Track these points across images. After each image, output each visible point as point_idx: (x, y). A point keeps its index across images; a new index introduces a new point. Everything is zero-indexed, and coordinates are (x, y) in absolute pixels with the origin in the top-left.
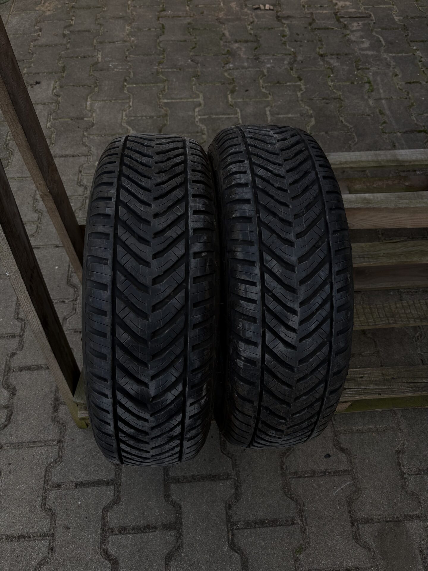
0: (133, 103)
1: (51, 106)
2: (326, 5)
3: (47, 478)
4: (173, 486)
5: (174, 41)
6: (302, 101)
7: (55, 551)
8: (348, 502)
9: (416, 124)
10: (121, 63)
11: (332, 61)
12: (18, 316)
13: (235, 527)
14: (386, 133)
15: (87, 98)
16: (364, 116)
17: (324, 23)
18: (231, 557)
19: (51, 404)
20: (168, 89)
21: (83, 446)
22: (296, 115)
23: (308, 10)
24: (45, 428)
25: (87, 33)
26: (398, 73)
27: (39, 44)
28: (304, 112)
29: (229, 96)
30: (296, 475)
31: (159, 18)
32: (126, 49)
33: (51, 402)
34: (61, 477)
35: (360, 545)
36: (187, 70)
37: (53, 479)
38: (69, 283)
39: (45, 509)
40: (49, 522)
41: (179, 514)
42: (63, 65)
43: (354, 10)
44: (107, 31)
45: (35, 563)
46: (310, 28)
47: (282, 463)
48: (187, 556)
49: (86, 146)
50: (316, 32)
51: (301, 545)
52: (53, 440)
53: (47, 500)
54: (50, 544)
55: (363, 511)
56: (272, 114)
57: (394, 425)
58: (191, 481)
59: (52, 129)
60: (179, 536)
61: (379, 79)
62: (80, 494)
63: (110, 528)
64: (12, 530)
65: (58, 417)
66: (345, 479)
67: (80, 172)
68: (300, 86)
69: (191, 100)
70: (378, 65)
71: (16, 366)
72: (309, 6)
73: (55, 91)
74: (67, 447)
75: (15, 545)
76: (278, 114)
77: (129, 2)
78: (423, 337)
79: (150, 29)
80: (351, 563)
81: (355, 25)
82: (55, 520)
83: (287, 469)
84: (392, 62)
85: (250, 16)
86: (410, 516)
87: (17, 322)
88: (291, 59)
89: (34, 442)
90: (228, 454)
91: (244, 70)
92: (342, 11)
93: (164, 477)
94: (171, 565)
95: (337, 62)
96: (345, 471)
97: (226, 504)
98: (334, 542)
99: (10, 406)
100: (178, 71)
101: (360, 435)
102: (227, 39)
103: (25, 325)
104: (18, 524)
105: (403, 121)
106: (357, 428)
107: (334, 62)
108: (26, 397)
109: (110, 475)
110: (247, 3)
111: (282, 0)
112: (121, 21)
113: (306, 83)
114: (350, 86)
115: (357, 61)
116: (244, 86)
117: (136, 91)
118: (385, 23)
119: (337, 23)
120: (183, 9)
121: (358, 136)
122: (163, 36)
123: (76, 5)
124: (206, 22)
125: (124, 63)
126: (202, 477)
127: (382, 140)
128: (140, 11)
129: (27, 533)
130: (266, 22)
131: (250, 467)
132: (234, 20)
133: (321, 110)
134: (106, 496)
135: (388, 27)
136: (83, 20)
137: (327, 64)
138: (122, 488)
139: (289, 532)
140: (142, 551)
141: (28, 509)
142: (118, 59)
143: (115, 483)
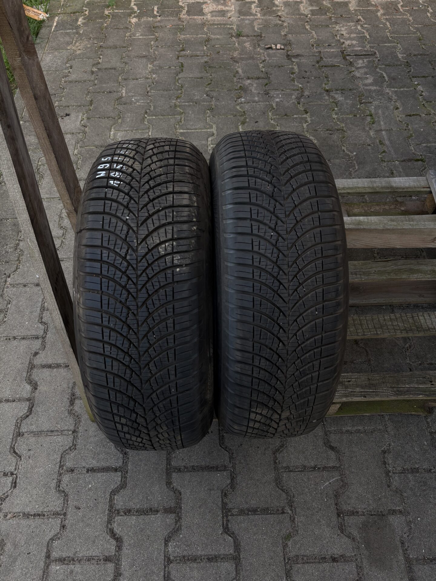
0: (152, 133)
1: (78, 135)
2: (334, 44)
3: (62, 464)
4: (174, 475)
5: (192, 78)
6: (307, 131)
7: (66, 529)
8: (336, 496)
9: (414, 153)
10: (142, 98)
11: (336, 96)
12: (41, 320)
13: (229, 514)
14: (385, 161)
15: (111, 129)
16: (364, 146)
17: (331, 61)
18: (225, 540)
19: (68, 399)
20: (184, 121)
21: (95, 436)
23: (316, 49)
24: (62, 419)
25: (113, 70)
26: (398, 107)
27: (70, 79)
29: (240, 127)
30: (288, 469)
31: (178, 57)
32: (148, 85)
33: (68, 397)
34: (75, 463)
35: (345, 535)
36: (202, 103)
37: (67, 464)
39: (59, 490)
40: (62, 502)
41: (179, 499)
42: (90, 99)
44: (131, 69)
45: (47, 538)
46: (317, 66)
47: (276, 458)
48: (185, 537)
50: (323, 70)
51: (290, 532)
52: (68, 430)
53: (61, 482)
54: (62, 522)
55: (349, 504)
57: (381, 427)
58: (191, 471)
59: (79, 155)
60: (178, 519)
61: (380, 112)
62: (90, 478)
63: (116, 510)
64: (28, 508)
65: (74, 410)
66: (333, 474)
68: (307, 118)
69: (205, 130)
70: (381, 99)
71: (38, 363)
72: (318, 45)
73: (82, 122)
74: (80, 436)
75: (31, 522)
77: (152, 43)
78: (412, 348)
79: (170, 67)
80: (336, 552)
81: (360, 63)
82: (68, 501)
83: (279, 463)
84: (394, 96)
85: (262, 55)
86: (394, 511)
87: (40, 325)
88: (298, 94)
89: (52, 431)
90: (226, 448)
91: (254, 104)
92: (349, 49)
93: (167, 467)
94: (170, 545)
95: (342, 97)
96: (334, 467)
97: (222, 493)
98: (321, 531)
99: (32, 398)
100: (194, 105)
101: (349, 436)
102: (240, 76)
103: (47, 328)
104: (34, 503)
105: (401, 150)
106: (346, 429)
107: (338, 97)
108: (46, 392)
109: (118, 463)
110: (260, 43)
111: (293, 40)
112: (144, 60)
113: (311, 116)
114: (352, 119)
115: (361, 95)
116: (253, 118)
117: (156, 122)
118: (389, 60)
119: (343, 60)
120: (201, 48)
121: (359, 164)
122: (181, 73)
123: (104, 45)
124: (221, 60)
125: (145, 98)
126: (201, 467)
127: (381, 168)
128: (161, 50)
129: (42, 512)
130: (276, 60)
131: (245, 460)
132: (246, 59)
133: (324, 140)
134: (114, 481)
135: (391, 64)
136: (110, 59)
137: (332, 98)
138: (128, 475)
139: (280, 520)
140: (144, 531)
141: (44, 490)
142: (140, 94)
143: (122, 470)
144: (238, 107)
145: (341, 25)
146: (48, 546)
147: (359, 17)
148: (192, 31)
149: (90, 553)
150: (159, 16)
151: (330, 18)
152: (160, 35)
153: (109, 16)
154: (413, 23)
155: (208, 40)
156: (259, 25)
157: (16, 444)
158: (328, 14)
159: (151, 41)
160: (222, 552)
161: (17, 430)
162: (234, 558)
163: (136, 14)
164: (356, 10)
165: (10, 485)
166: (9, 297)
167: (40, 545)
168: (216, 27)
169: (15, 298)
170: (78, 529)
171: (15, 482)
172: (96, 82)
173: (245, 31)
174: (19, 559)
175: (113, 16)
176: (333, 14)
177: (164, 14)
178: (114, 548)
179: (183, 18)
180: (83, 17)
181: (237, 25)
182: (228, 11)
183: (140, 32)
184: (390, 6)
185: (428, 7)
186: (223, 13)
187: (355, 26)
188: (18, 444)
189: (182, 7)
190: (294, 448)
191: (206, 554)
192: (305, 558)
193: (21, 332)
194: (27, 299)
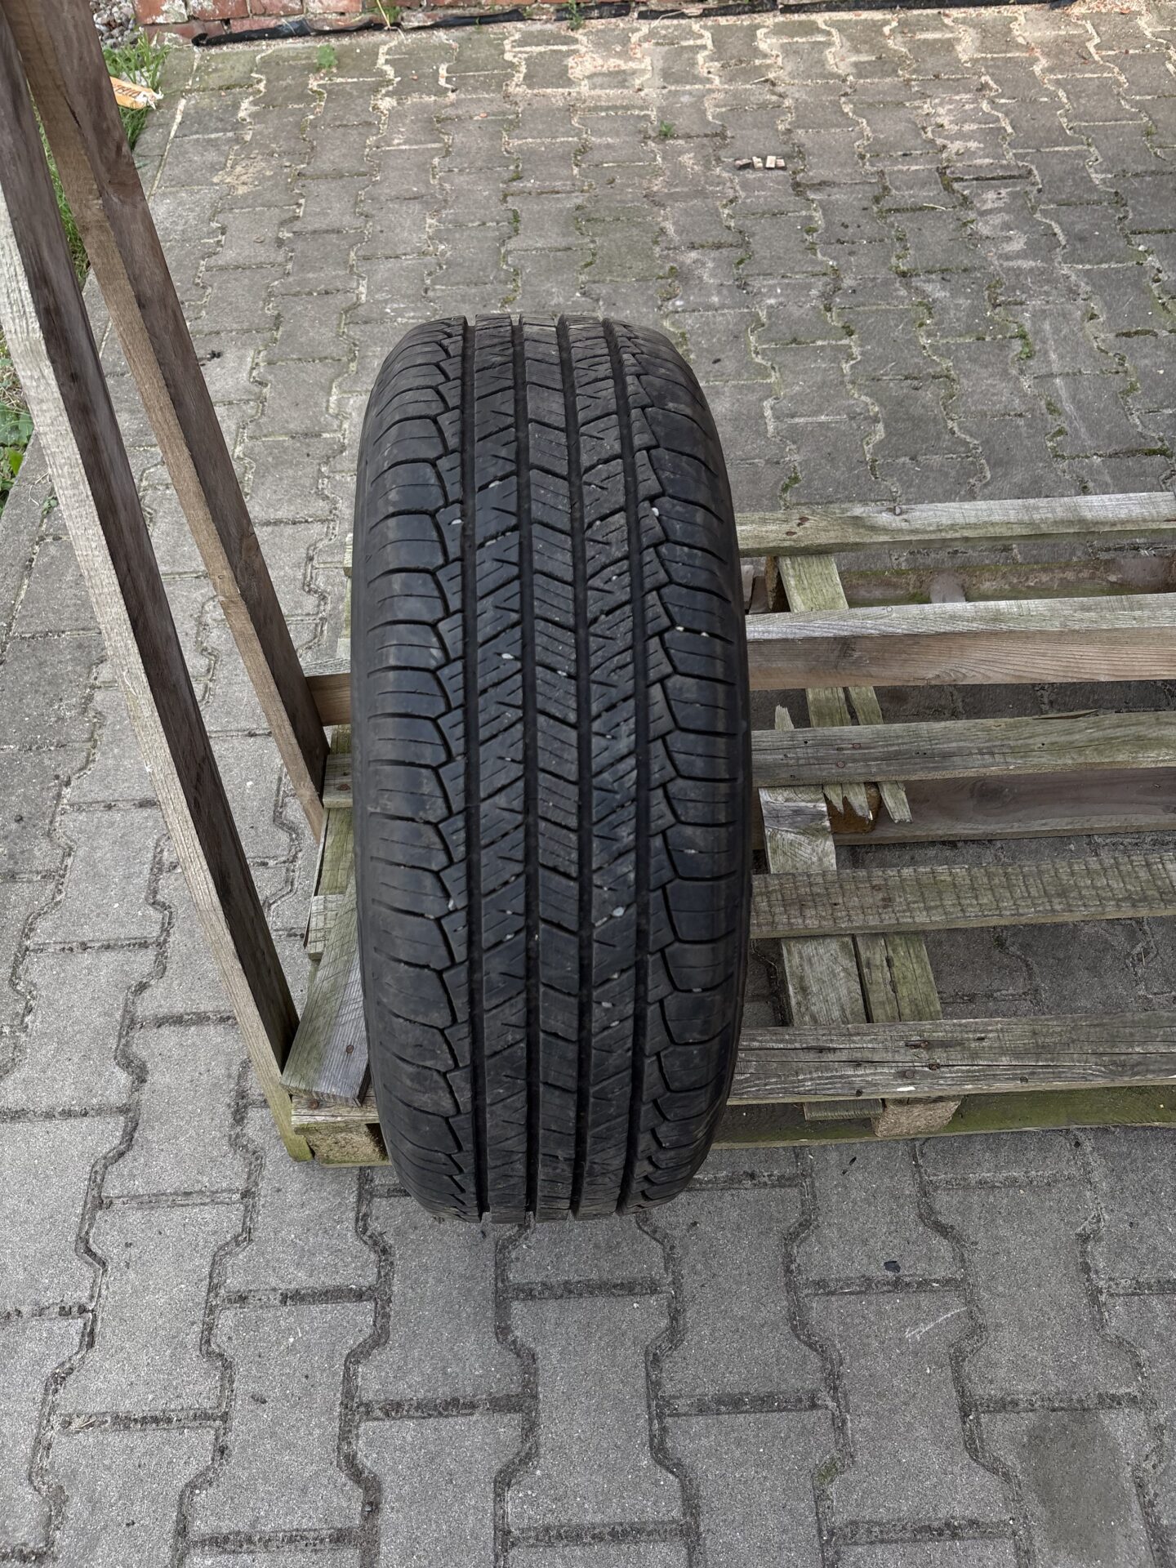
1: (245, 407)
2: (918, 152)
3: (215, 1281)
4: (517, 1307)
5: (542, 249)
6: (853, 382)
7: (229, 1456)
8: (954, 1359)
9: (1140, 434)
10: (412, 305)
11: (929, 288)
12: (154, 897)
13: (668, 1411)
14: (1063, 457)
15: (331, 388)
16: (1007, 417)
17: (911, 196)
18: (656, 1483)
19: (229, 1105)
21: (303, 1205)
22: (838, 418)
23: (872, 165)
24: (212, 1160)
25: (334, 236)
26: (1096, 312)
27: (220, 262)
28: (858, 410)
30: (824, 1288)
31: (505, 196)
32: (426, 272)
33: (227, 1100)
34: (250, 1278)
35: (983, 1466)
37: (228, 1281)
38: (278, 820)
39: (208, 1353)
40: (218, 1385)
41: (530, 1374)
42: (276, 313)
43: (987, 161)
44: (382, 231)
45: (180, 1482)
46: (875, 209)
47: (789, 1258)
48: (549, 1476)
49: (325, 498)
50: (891, 219)
51: (832, 1459)
52: (230, 1191)
53: (214, 1331)
54: (217, 1439)
55: (991, 1382)
56: (777, 418)
57: (1073, 1171)
58: (562, 1296)
59: (247, 460)
60: (530, 1429)
61: (1047, 326)
62: (291, 1319)
63: (361, 1404)
64: (127, 1401)
65: (244, 1135)
66: (947, 1300)
67: (311, 559)
68: (850, 347)
70: (1047, 293)
71: (147, 1013)
72: (876, 156)
73: (255, 373)
74: (263, 1206)
75: (134, 1438)
76: (793, 417)
77: (436, 161)
78: (1152, 955)
79: (484, 224)
80: (958, 1511)
81: (990, 198)
82: (232, 1382)
84: (1083, 284)
85: (728, 184)
86: (1113, 1397)
87: (151, 911)
88: (826, 284)
89: (187, 1194)
90: (655, 1232)
91: (710, 313)
92: (959, 165)
93: (496, 1285)
94: (508, 1499)
95: (943, 289)
96: (947, 1282)
97: (646, 1354)
98: (917, 1455)
99: (132, 1107)
101: (987, 1195)
102: (671, 240)
103: (170, 918)
104: (142, 1389)
105: (1107, 427)
106: (978, 1177)
107: (934, 289)
108: (169, 1088)
109: (364, 1277)
110: (722, 153)
111: (809, 145)
112: (416, 207)
113: (863, 342)
115: (994, 284)
116: (707, 350)
118: (1068, 190)
119: (944, 193)
120: (565, 172)
121: (993, 467)
122: (514, 239)
123: (310, 170)
124: (621, 201)
125: (419, 305)
126: (588, 1286)
127: (1053, 475)
128: (460, 180)
129: (164, 1411)
130: (766, 198)
131: (706, 1265)
132: (686, 197)
133: (900, 404)
134: (355, 1326)
135: (1074, 199)
136: (324, 205)
137: (917, 294)
138: (393, 1308)
139: (804, 1427)
140: (437, 1461)
141: (169, 1351)
142: (404, 296)
143: (376, 1295)
144: (666, 324)
145: (937, 101)
146: (181, 1504)
147: (983, 79)
148: (540, 127)
149: (293, 1522)
150: (453, 91)
151: (908, 82)
152: (457, 140)
153: (320, 94)
154: (1128, 91)
155: (584, 150)
156: (717, 106)
157: (94, 1230)
158: (900, 72)
159: (432, 158)
160: (650, 1514)
161: (95, 1193)
162: (681, 1531)
163: (391, 88)
164: (975, 61)
165: (77, 1340)
166: (69, 838)
167: (160, 1500)
168: (603, 114)
169: (83, 839)
170: (260, 1456)
171: (92, 1333)
173: (682, 123)
174: (105, 1539)
175: (330, 92)
176: (915, 71)
177: (465, 84)
178: (358, 1507)
179: (516, 95)
180: (251, 98)
181: (660, 109)
182: (634, 72)
183: (402, 133)
184: (1066, 46)
185: (1168, 48)
186: (620, 78)
187: (975, 101)
188: (97, 1228)
189: (512, 65)
190: (840, 1230)
191: (606, 1520)
192: (876, 1529)
193: (101, 930)
194: (114, 843)
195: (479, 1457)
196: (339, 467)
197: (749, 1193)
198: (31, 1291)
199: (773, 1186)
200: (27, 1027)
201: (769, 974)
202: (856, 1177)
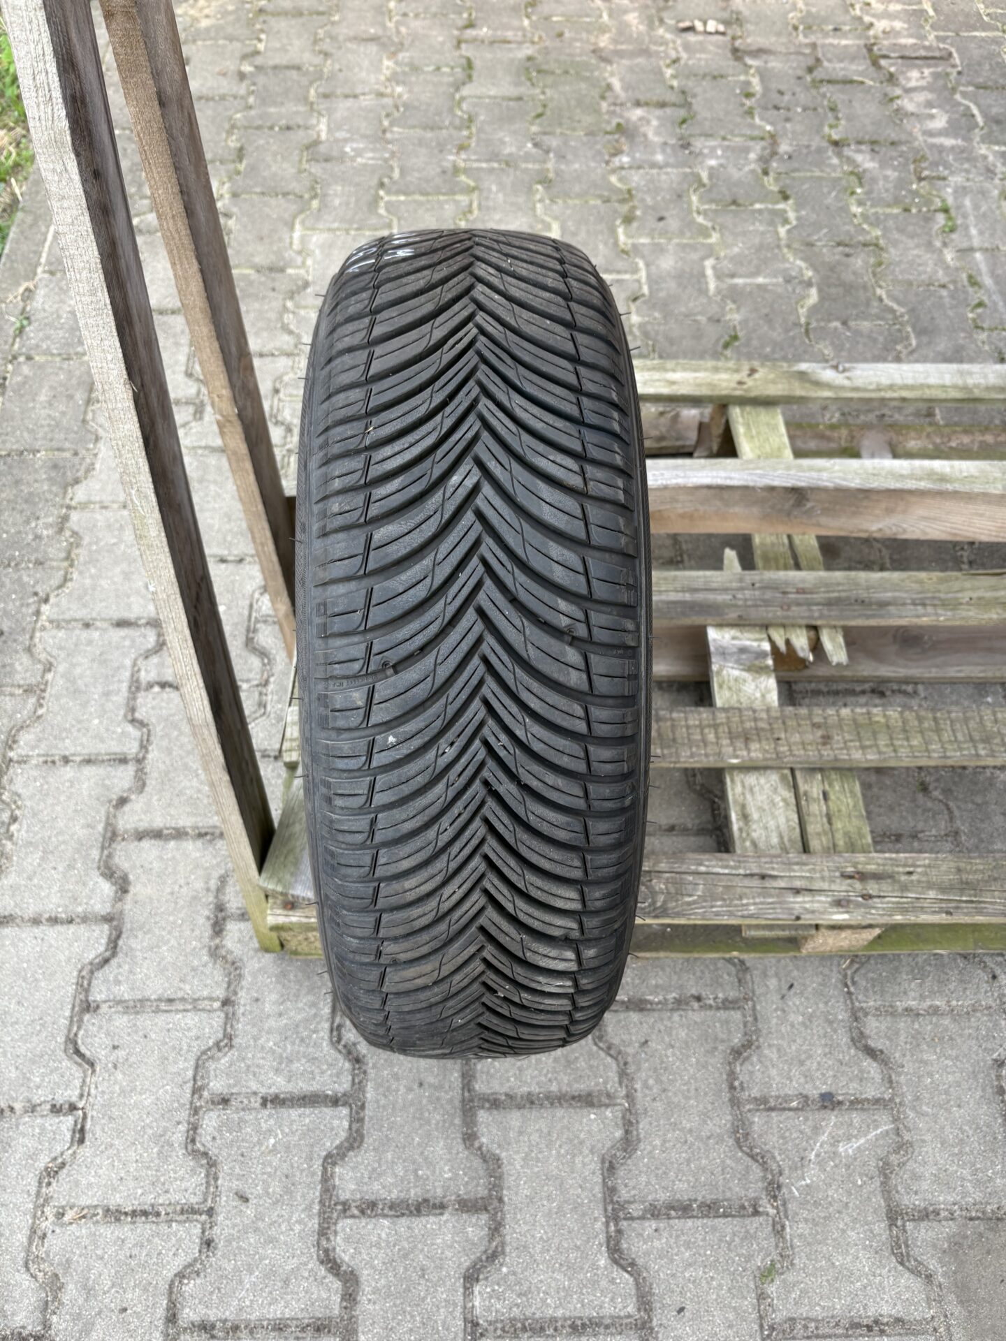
2: (847, 28)
3: (199, 1083)
4: (482, 1116)
5: (495, 97)
6: (789, 246)
7: (215, 1248)
8: (882, 1172)
10: (371, 146)
11: (859, 158)
12: (133, 714)
13: (622, 1215)
14: (982, 329)
15: (294, 224)
16: (932, 288)
17: (842, 69)
18: (612, 1281)
19: (208, 918)
20: (479, 209)
21: (280, 1015)
22: (774, 280)
23: (805, 36)
24: (194, 969)
25: (294, 74)
28: (794, 274)
29: (620, 230)
30: (764, 1104)
31: (459, 42)
32: (384, 113)
33: (206, 913)
34: (232, 1081)
35: (908, 1269)
36: (524, 166)
37: (211, 1084)
38: (249, 643)
39: (193, 1151)
40: (203, 1181)
41: (495, 1177)
42: (238, 145)
44: (340, 70)
45: (169, 1273)
46: (809, 78)
47: (732, 1075)
48: (514, 1273)
49: (291, 332)
50: (823, 89)
51: (772, 1261)
52: (211, 999)
53: (199, 1131)
54: (203, 1232)
55: (916, 1193)
56: (719, 276)
57: (990, 1002)
58: (524, 1107)
60: (496, 1229)
61: (967, 202)
62: (272, 1122)
63: (338, 1203)
64: (117, 1195)
65: (223, 946)
66: (876, 1118)
68: (785, 211)
70: (967, 171)
71: (128, 827)
72: (809, 28)
74: (243, 1014)
75: (125, 1230)
76: (733, 276)
77: (392, 4)
79: (438, 69)
80: (885, 1309)
81: (914, 77)
82: (216, 1179)
83: (743, 1089)
84: (999, 165)
87: (130, 728)
88: (764, 149)
89: (170, 1001)
90: (609, 1048)
91: (655, 171)
92: (886, 43)
93: (463, 1094)
94: (476, 1293)
95: (872, 159)
96: (877, 1101)
97: (603, 1162)
98: (849, 1259)
99: (116, 916)
100: (502, 170)
101: (913, 1022)
102: (617, 97)
103: (149, 735)
104: (132, 1184)
106: (905, 1005)
107: (863, 160)
108: (151, 899)
109: (340, 1084)
110: (665, 15)
111: (745, 12)
112: (373, 48)
113: (798, 207)
114: (901, 218)
115: (919, 159)
116: (654, 208)
117: (408, 211)
118: (985, 74)
119: (872, 69)
120: (516, 23)
121: (920, 333)
122: (468, 85)
123: (270, 7)
124: (570, 55)
125: (378, 145)
126: (549, 1098)
127: (973, 346)
128: (416, 24)
129: (153, 1206)
130: (706, 60)
131: (658, 1081)
132: (632, 55)
133: (832, 269)
134: (332, 1129)
135: (990, 83)
136: (285, 41)
137: (849, 164)
138: (368, 1112)
139: (747, 1232)
140: (411, 1256)
141: (155, 1150)
142: (364, 137)
143: (351, 1101)
144: (613, 179)
146: (171, 1292)
149: (277, 1311)
155: (533, 4)
157: (81, 1033)
160: (608, 1310)
161: (82, 996)
162: (636, 1325)
165: (68, 1136)
166: (49, 654)
167: (151, 1289)
169: (62, 656)
170: (244, 1249)
171: (82, 1130)
172: (251, 100)
174: (100, 1324)
178: (337, 1298)
188: (86, 1031)
190: (779, 1050)
191: (568, 1314)
192: (813, 1325)
193: (82, 745)
194: (93, 660)
195: (449, 1254)
196: (303, 303)
197: (696, 1015)
198: (22, 1089)
199: (718, 1009)
200: (12, 835)
201: (713, 810)
202: (794, 1001)
